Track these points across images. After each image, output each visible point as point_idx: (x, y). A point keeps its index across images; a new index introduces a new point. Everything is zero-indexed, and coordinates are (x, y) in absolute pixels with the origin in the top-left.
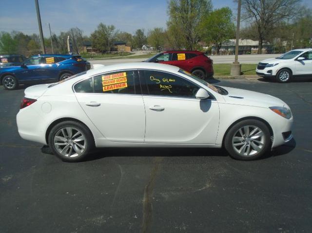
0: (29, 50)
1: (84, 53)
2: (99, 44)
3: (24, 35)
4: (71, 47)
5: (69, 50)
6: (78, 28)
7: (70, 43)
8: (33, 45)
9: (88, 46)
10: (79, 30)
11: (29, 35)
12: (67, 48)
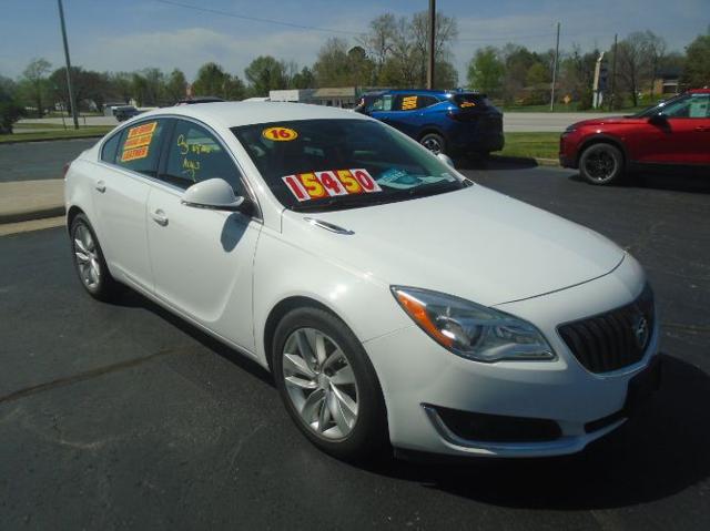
0: (525, 86)
1: (652, 95)
2: (701, 72)
3: (528, 54)
4: (603, 79)
5: (595, 87)
6: (648, 32)
7: (602, 70)
8: (537, 74)
9: (667, 77)
10: (653, 37)
11: (538, 53)
12: (592, 81)
